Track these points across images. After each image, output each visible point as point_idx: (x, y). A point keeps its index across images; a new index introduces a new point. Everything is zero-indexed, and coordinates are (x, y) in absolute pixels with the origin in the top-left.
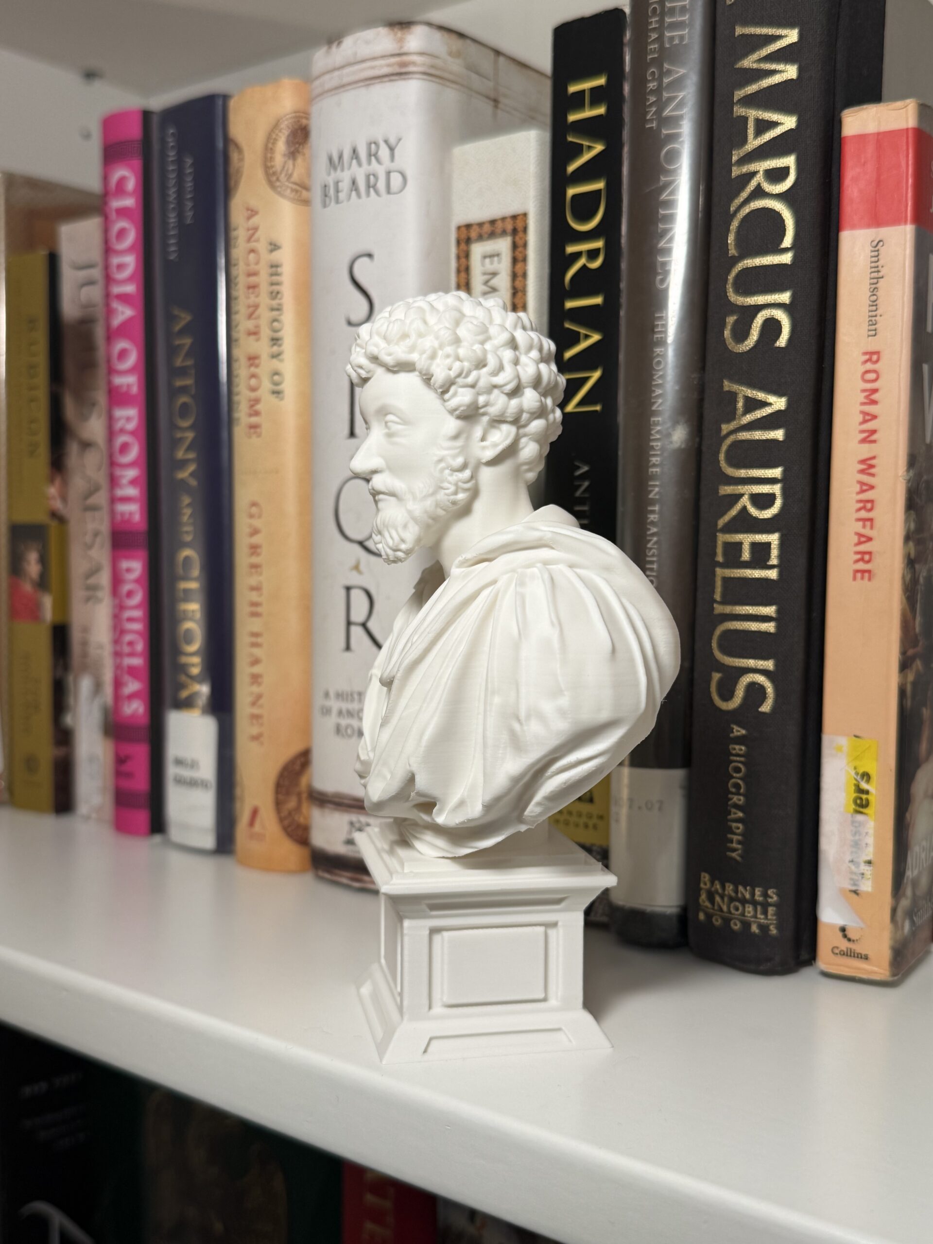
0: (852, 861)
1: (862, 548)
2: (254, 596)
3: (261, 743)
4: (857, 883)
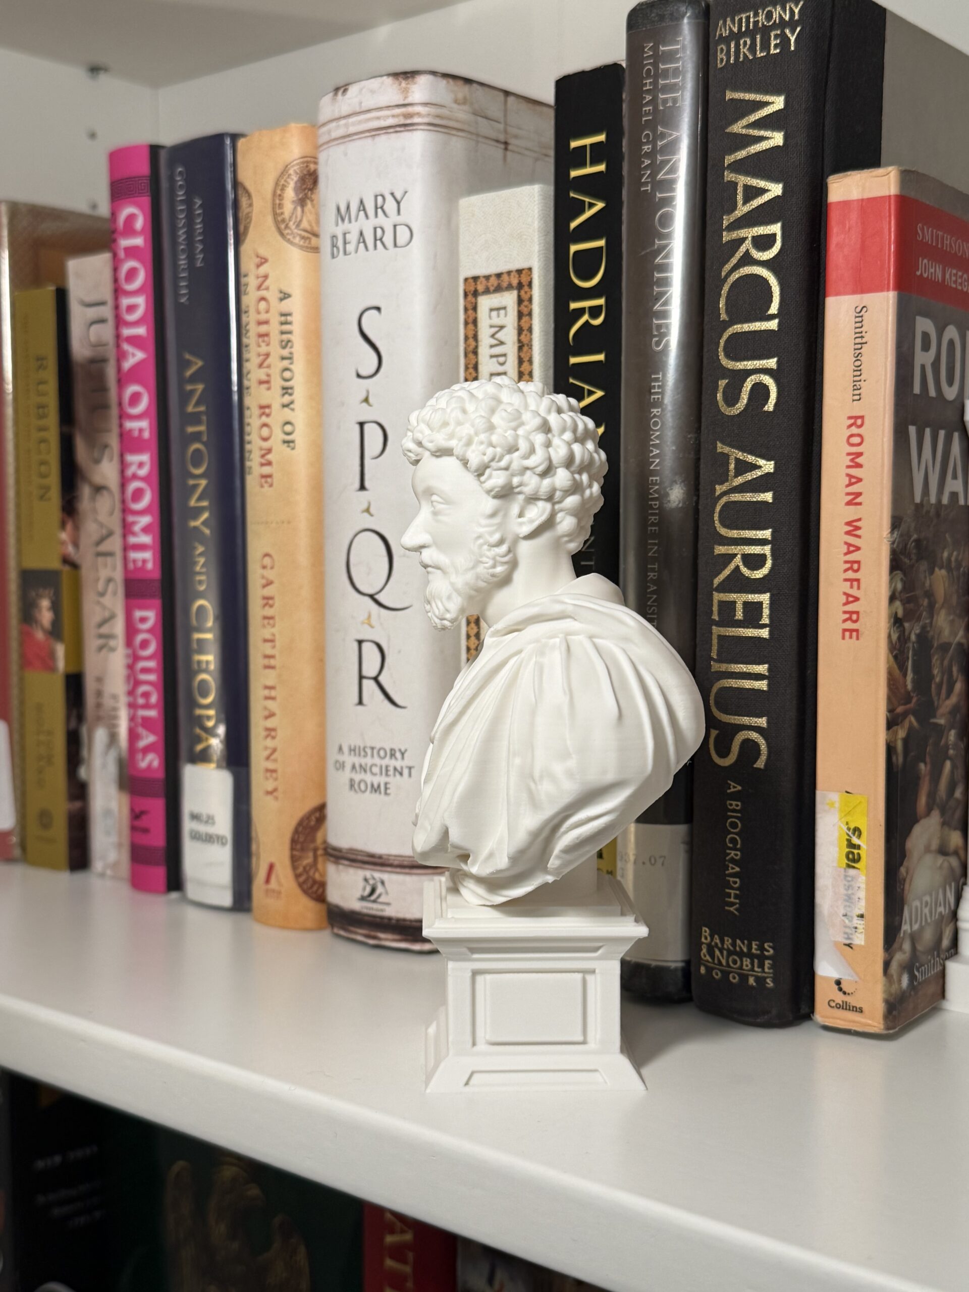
0: (845, 915)
1: (850, 608)
2: (268, 649)
3: (276, 798)
4: (851, 936)
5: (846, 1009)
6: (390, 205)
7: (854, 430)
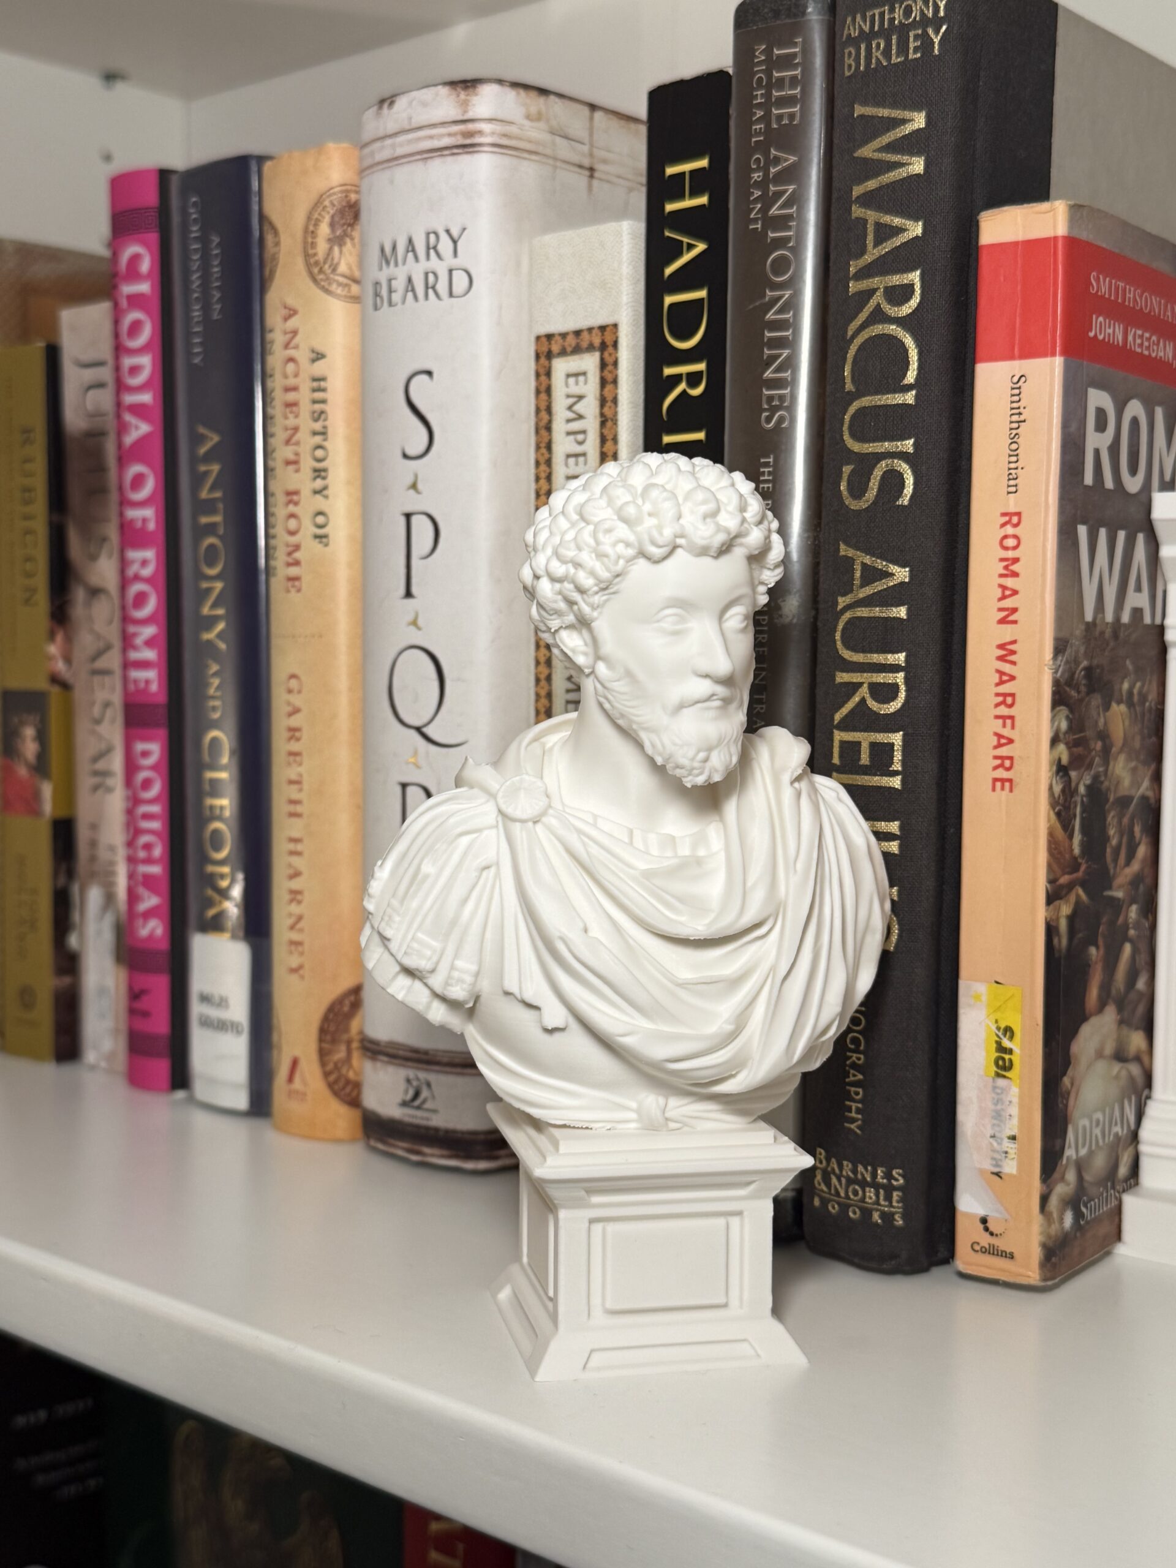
0: (993, 1137)
1: (1002, 752)
2: (293, 793)
3: (302, 977)
4: (1000, 1163)
5: (993, 1254)
6: (445, 245)
7: (1009, 530)
